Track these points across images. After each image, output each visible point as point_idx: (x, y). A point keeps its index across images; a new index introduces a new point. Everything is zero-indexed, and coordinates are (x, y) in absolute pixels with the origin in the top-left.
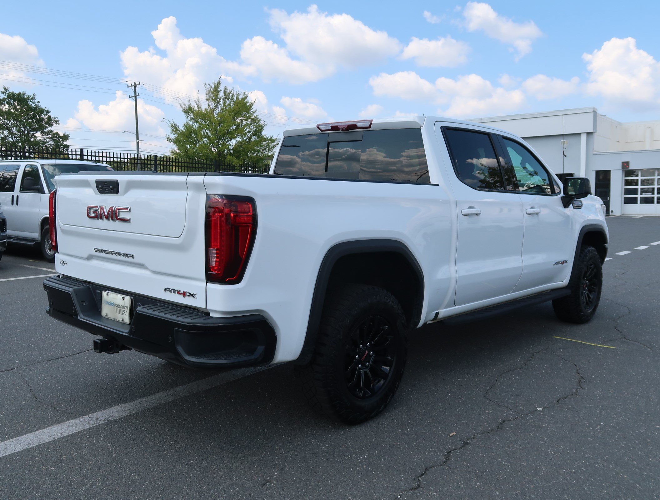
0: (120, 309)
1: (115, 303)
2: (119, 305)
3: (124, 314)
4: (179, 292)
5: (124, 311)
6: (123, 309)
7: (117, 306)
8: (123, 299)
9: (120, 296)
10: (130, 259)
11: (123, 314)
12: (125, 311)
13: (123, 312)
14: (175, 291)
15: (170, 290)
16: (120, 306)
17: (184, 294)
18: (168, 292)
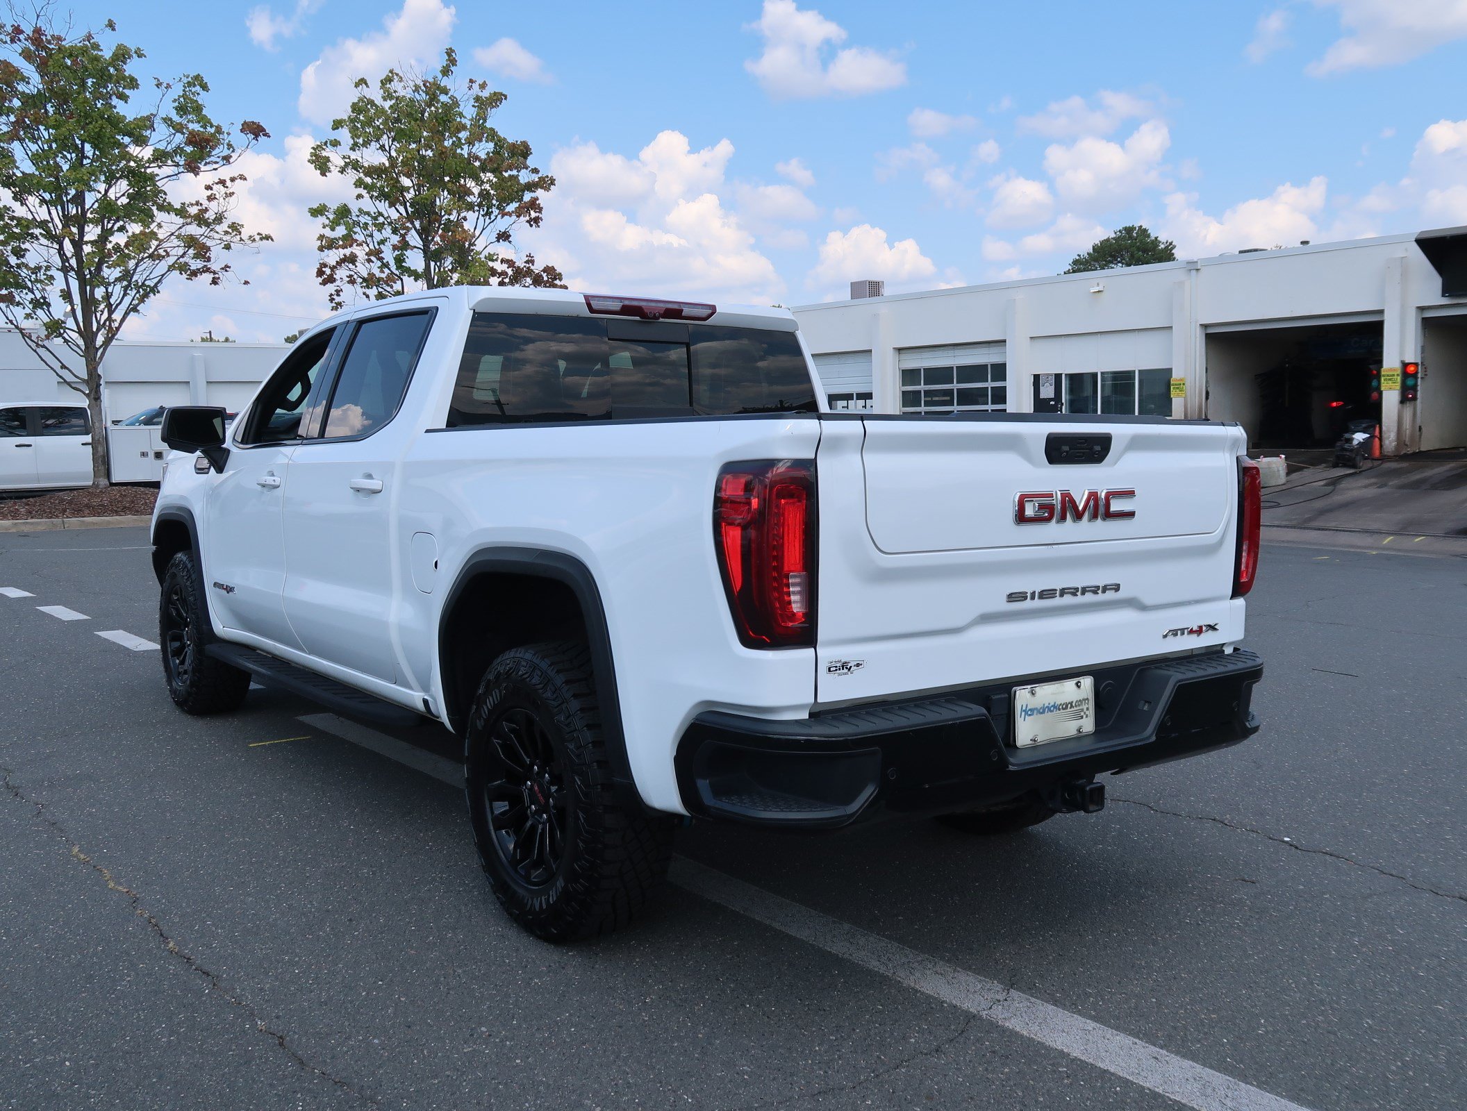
0: (1075, 709)
1: (1058, 703)
2: (1071, 703)
3: (1084, 716)
4: (1191, 632)
5: (1082, 710)
6: (1081, 707)
7: (1065, 706)
8: (1079, 687)
9: (1070, 684)
10: (1110, 595)
11: (1082, 717)
12: (1085, 710)
13: (1082, 714)
14: (1182, 630)
15: (1175, 633)
16: (1074, 705)
17: (1199, 631)
18: (1170, 638)
